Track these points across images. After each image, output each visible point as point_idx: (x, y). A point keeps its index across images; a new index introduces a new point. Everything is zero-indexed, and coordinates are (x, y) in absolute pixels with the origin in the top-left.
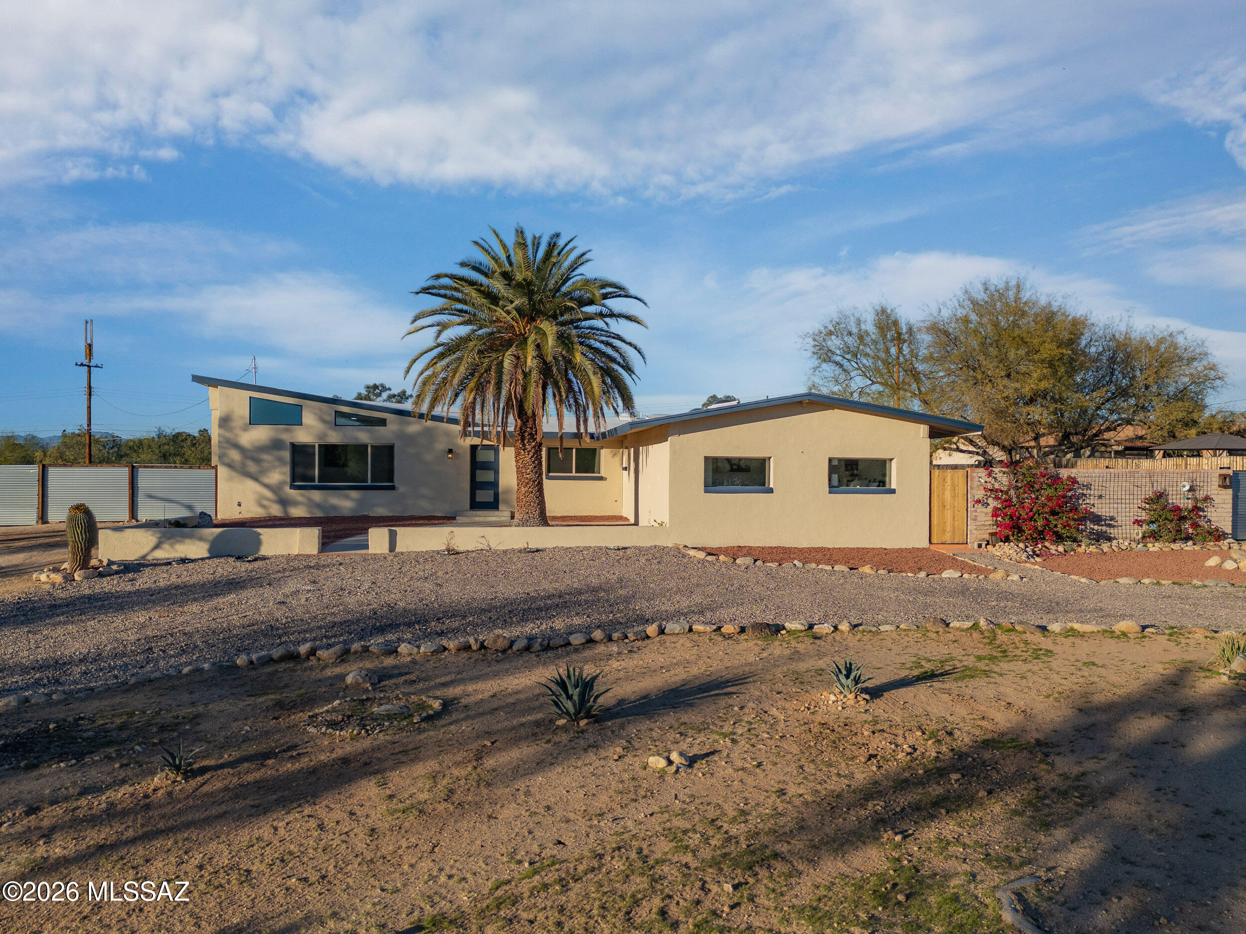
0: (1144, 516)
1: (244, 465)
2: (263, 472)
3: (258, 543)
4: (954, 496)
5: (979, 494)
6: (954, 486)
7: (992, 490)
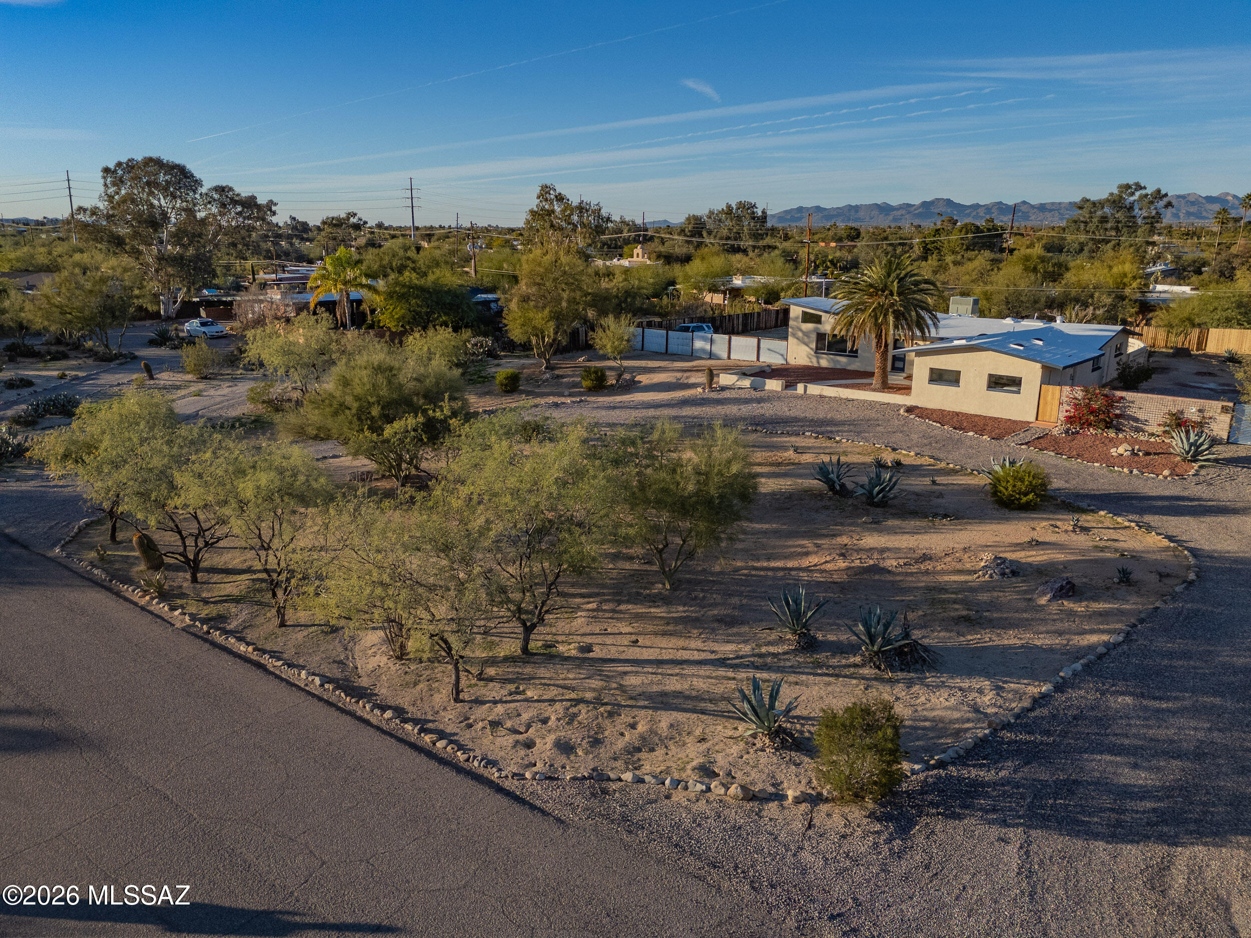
2: (810, 342)
3: (765, 384)
4: (1053, 399)
5: (1065, 399)
6: (1053, 394)
7: (1071, 398)
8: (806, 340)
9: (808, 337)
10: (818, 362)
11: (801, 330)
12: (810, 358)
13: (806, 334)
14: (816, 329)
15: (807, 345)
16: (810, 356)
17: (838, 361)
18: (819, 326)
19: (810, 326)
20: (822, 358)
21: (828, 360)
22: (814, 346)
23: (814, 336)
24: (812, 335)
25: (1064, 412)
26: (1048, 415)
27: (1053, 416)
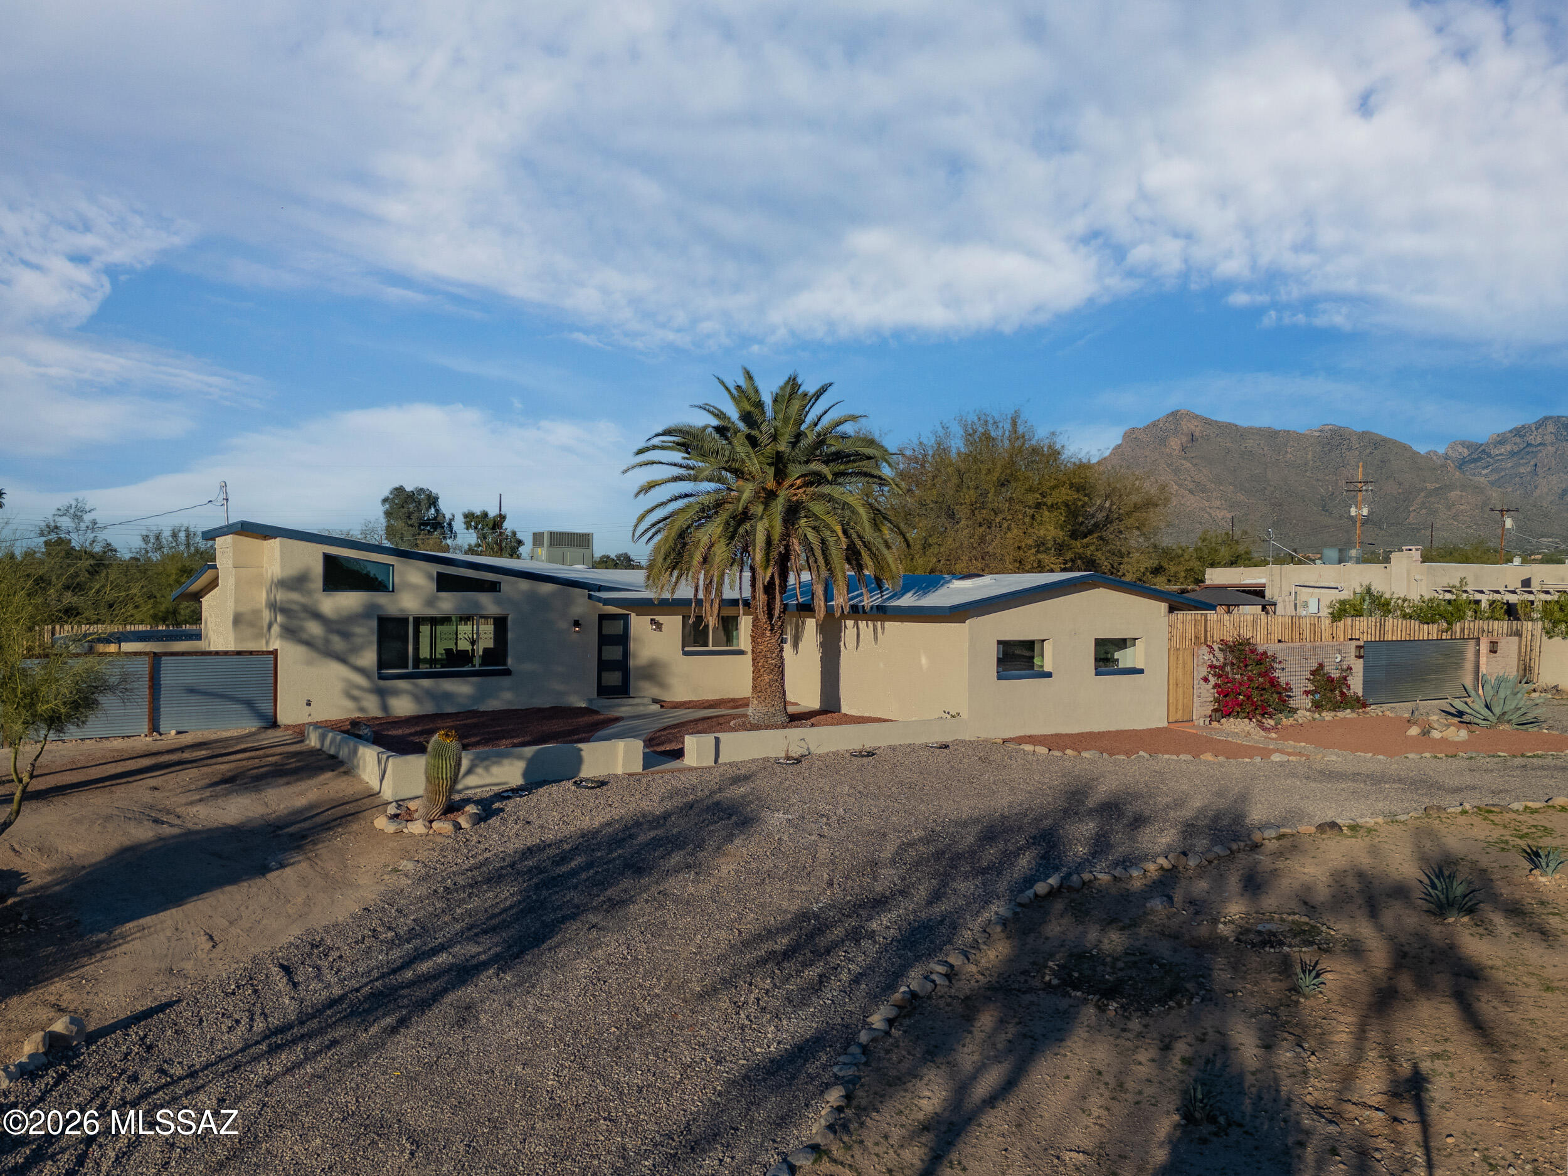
0: (1311, 687)
1: (327, 641)
2: (356, 650)
4: (1184, 674)
5: (1204, 671)
6: (1184, 664)
7: (1212, 667)
8: (338, 644)
9: (346, 635)
10: (385, 707)
11: (317, 616)
12: (354, 699)
13: (339, 627)
14: (369, 611)
15: (342, 659)
16: (356, 693)
17: (448, 696)
18: (381, 598)
19: (349, 601)
20: (396, 693)
21: (417, 699)
22: (369, 658)
23: (367, 632)
24: (358, 630)
25: (1204, 697)
26: (1180, 707)
27: (1187, 708)
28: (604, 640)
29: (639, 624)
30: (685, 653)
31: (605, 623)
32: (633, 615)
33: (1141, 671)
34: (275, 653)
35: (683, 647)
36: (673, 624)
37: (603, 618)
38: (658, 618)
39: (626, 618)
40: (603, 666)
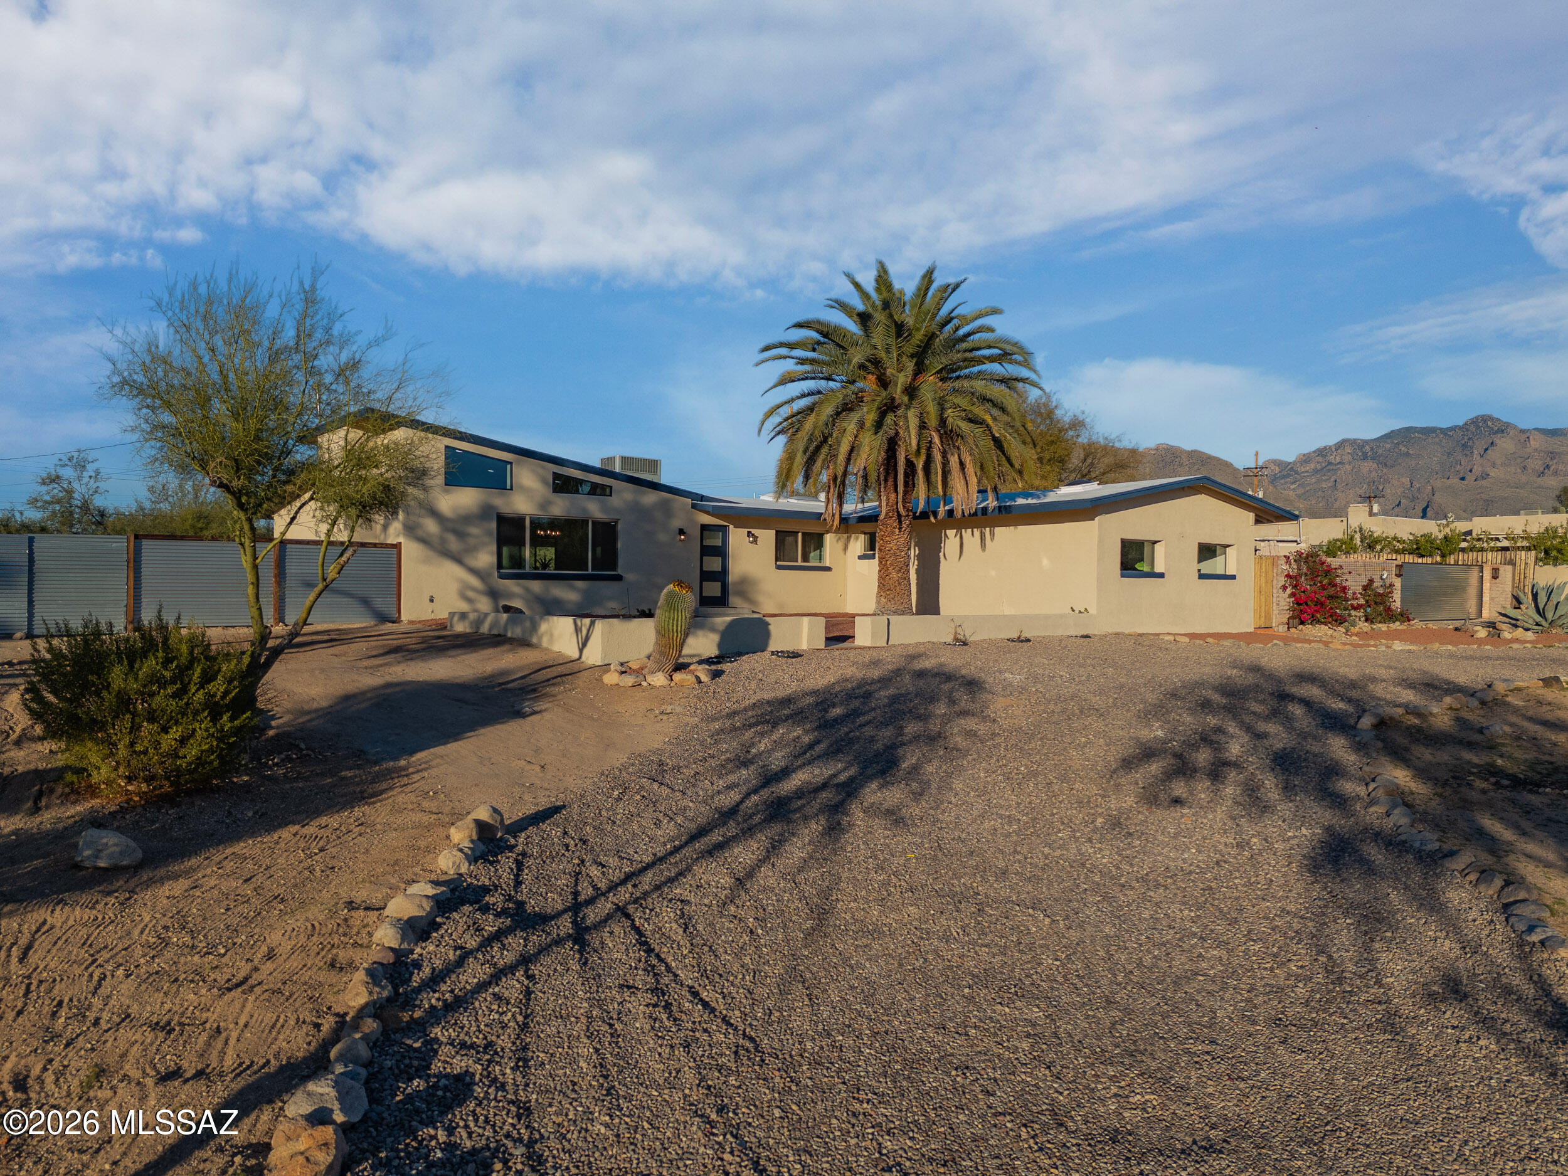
0: (1364, 601)
1: (443, 541)
2: (472, 550)
4: (1267, 582)
5: (1282, 581)
6: (1266, 573)
7: (1288, 576)
8: (454, 544)
9: (461, 535)
11: (434, 513)
12: (469, 600)
13: (455, 526)
14: (486, 512)
15: (458, 560)
16: (470, 594)
18: (498, 496)
19: (467, 500)
22: (486, 558)
23: (485, 532)
24: (474, 530)
25: (1282, 603)
26: (1263, 614)
27: (1268, 616)
28: (707, 551)
29: (737, 537)
30: (779, 568)
31: (705, 533)
32: (731, 527)
33: (1233, 577)
34: (398, 546)
35: (777, 560)
36: (767, 537)
37: (704, 528)
38: (753, 531)
39: (724, 529)
40: (707, 576)
